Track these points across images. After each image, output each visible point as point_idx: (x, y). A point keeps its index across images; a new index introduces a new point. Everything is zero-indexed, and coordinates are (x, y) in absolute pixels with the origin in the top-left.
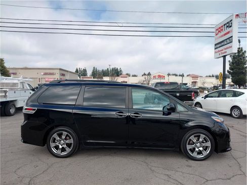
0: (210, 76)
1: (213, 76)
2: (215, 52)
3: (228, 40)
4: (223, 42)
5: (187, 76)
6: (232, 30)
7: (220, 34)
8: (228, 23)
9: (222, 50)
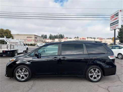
0: (109, 39)
1: (110, 39)
2: (111, 28)
3: (116, 22)
4: (114, 23)
5: (97, 38)
6: (118, 17)
7: (113, 19)
8: (116, 14)
9: (114, 27)
